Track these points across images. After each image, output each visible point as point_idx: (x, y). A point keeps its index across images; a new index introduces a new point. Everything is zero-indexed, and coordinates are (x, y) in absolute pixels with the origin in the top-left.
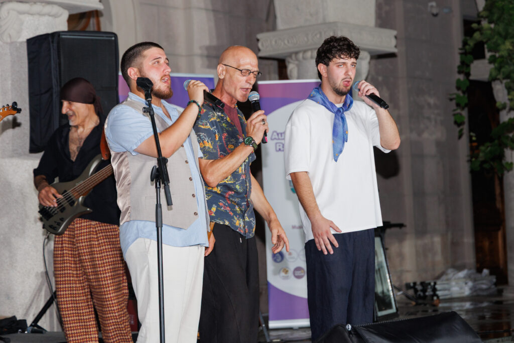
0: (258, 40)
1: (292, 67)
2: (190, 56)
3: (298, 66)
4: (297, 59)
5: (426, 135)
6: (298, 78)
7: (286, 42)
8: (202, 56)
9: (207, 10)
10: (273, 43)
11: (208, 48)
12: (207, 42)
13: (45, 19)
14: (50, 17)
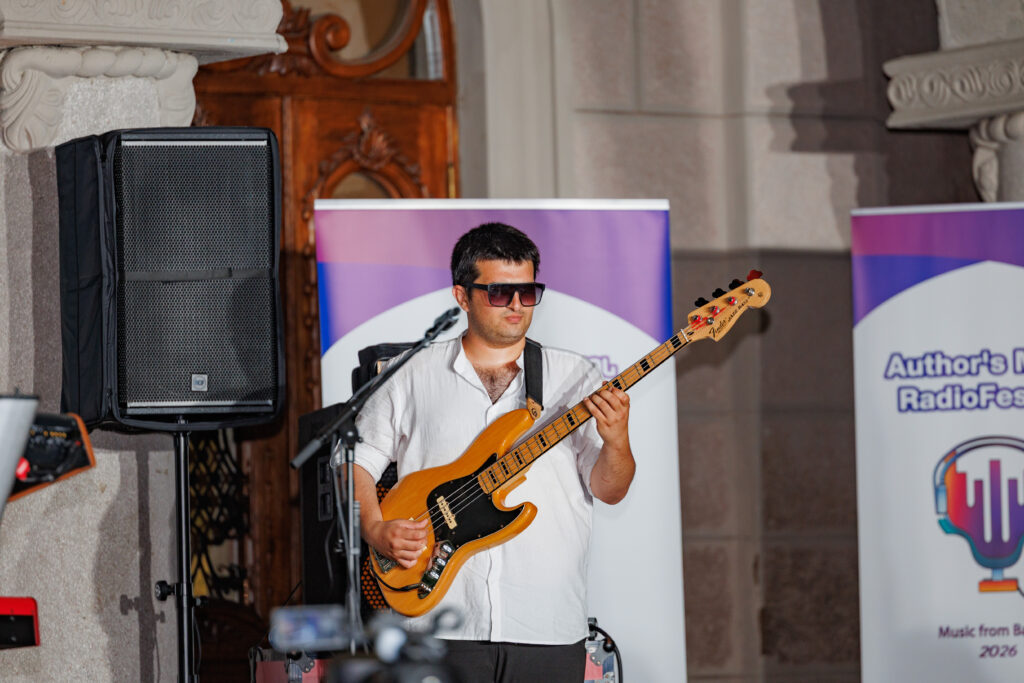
0: (888, 79)
2: (735, 116)
3: (1000, 155)
4: (992, 138)
6: (1000, 198)
7: (957, 86)
8: (773, 115)
10: (926, 88)
13: (126, 85)
14: (141, 80)
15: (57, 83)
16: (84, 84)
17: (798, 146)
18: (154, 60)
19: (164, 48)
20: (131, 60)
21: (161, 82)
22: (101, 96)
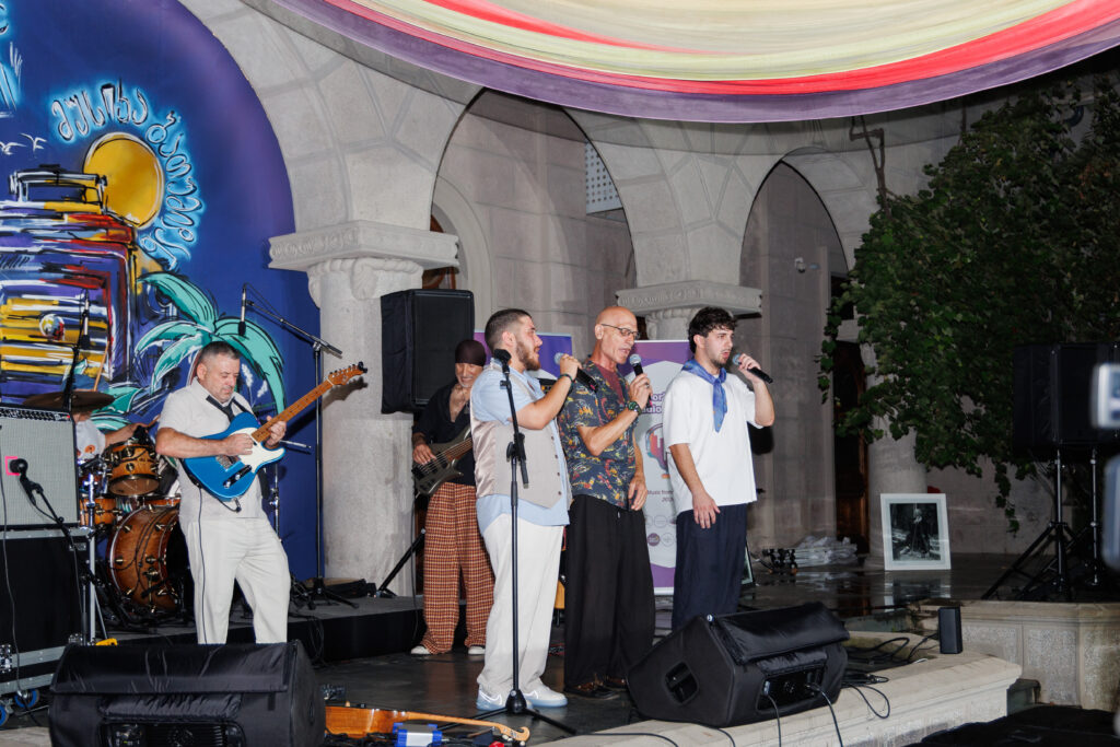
0: (617, 297)
1: (651, 326)
2: (546, 311)
3: (657, 324)
4: (657, 318)
5: (788, 397)
6: (658, 338)
7: (646, 300)
8: (558, 312)
9: (564, 264)
10: (633, 300)
11: (564, 303)
12: (564, 298)
13: (400, 275)
16: (385, 273)
17: (566, 324)
18: (411, 266)
19: (415, 261)
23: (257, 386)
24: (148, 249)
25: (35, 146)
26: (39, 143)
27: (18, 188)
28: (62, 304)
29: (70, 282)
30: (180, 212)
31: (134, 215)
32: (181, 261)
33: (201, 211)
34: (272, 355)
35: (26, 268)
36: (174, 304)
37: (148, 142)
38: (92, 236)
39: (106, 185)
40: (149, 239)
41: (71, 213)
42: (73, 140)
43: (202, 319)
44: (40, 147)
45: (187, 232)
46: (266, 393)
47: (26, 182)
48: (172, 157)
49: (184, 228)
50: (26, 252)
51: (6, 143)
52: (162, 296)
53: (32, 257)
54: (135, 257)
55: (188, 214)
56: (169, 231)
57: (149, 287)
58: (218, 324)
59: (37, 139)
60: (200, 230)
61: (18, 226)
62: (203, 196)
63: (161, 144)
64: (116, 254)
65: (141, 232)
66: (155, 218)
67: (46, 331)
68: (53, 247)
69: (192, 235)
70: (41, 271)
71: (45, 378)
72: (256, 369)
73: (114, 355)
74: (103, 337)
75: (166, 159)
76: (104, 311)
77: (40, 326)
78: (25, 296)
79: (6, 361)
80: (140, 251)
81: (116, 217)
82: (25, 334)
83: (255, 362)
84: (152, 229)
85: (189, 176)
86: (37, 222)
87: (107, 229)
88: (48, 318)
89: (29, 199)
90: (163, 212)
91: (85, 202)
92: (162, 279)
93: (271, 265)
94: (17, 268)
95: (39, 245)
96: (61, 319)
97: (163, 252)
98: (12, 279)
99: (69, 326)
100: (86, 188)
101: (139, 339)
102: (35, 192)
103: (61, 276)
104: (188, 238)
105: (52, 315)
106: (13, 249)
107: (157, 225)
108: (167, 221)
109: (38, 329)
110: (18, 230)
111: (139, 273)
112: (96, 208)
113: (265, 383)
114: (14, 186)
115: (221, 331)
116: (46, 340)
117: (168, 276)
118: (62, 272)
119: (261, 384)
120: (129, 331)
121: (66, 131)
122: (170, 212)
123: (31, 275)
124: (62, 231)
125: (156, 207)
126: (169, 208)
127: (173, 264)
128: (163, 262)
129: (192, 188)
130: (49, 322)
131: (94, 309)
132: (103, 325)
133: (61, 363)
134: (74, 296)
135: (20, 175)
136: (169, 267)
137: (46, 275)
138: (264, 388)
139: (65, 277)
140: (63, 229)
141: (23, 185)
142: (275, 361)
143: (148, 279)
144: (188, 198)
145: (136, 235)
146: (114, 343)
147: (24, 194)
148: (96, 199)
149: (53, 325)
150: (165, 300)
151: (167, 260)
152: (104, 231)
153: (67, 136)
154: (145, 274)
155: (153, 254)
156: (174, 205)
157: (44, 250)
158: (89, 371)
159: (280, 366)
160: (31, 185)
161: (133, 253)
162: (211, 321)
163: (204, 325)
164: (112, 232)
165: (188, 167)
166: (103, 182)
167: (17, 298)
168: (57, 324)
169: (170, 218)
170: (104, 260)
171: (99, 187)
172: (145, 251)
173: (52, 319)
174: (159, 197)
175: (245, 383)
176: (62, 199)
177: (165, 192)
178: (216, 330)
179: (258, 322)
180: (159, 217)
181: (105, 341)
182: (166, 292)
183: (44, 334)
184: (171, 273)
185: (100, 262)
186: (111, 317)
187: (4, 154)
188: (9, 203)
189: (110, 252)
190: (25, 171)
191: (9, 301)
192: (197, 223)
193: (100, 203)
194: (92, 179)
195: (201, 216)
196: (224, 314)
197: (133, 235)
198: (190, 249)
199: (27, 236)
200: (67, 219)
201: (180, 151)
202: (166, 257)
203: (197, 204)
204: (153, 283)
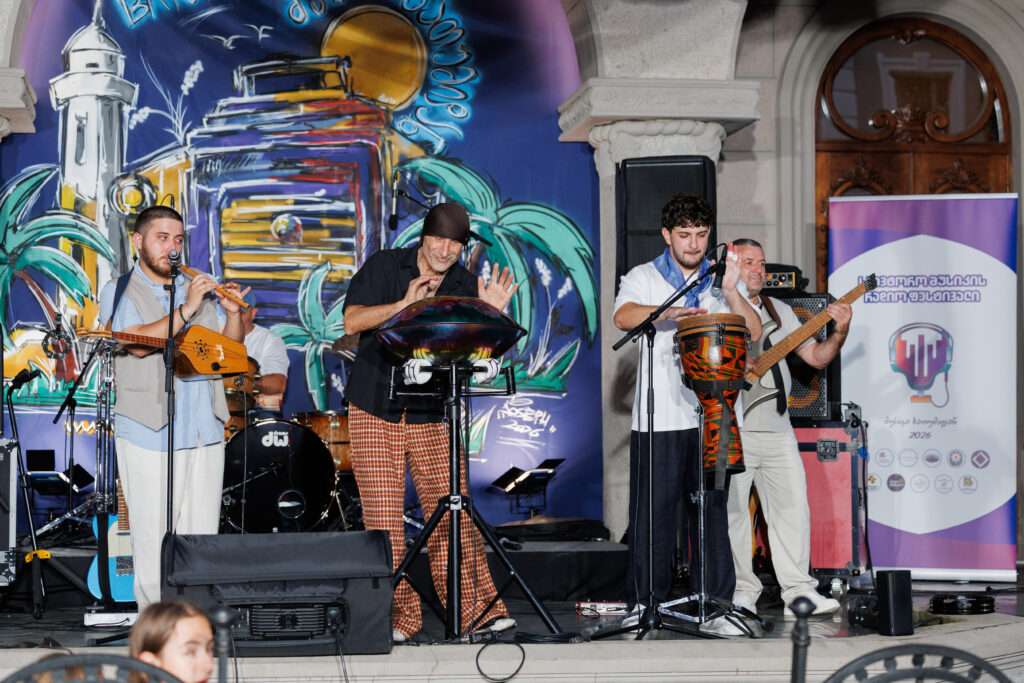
13: (675, 139)
14: (684, 138)
15: (637, 139)
16: (652, 139)
18: (687, 126)
19: (695, 119)
20: (673, 126)
21: (698, 138)
22: (659, 145)
23: (557, 283)
24: (406, 131)
25: (261, 36)
26: (265, 31)
27: (243, 82)
28: (297, 202)
29: (307, 180)
30: (449, 86)
31: (387, 96)
32: (451, 142)
33: (477, 81)
34: (578, 245)
35: (253, 167)
36: (442, 193)
37: (402, 10)
38: (336, 124)
39: (350, 66)
40: (409, 120)
41: (307, 102)
42: (307, 20)
43: (478, 207)
44: (266, 36)
45: (455, 108)
46: (569, 293)
47: (253, 76)
48: (438, 23)
49: (453, 104)
50: (254, 150)
51: (227, 38)
52: (427, 185)
53: (260, 155)
54: (390, 143)
55: (459, 87)
56: (434, 109)
57: (409, 176)
58: (501, 213)
59: (263, 28)
60: (474, 104)
61: (243, 123)
62: (479, 64)
63: (420, 10)
64: (365, 141)
65: (398, 114)
66: (416, 96)
67: (279, 234)
68: (286, 142)
69: (464, 112)
70: (271, 169)
71: (279, 285)
72: (555, 263)
73: (364, 256)
74: (351, 236)
75: (429, 27)
76: (352, 207)
77: (272, 227)
78: (253, 198)
79: (231, 268)
80: (396, 134)
81: (364, 100)
82: (252, 238)
83: (555, 255)
84: (412, 110)
85: (462, 43)
86: (266, 116)
87: (354, 114)
88: (280, 218)
89: (257, 94)
90: (427, 87)
91: (326, 88)
92: (425, 165)
93: (561, 138)
94: (243, 168)
95: (270, 140)
96: (298, 220)
97: (426, 134)
98: (237, 180)
99: (307, 226)
100: (325, 72)
101: (396, 237)
102: (263, 85)
103: (297, 171)
104: (460, 114)
105: (286, 215)
106: (237, 148)
107: (418, 104)
108: (431, 97)
109: (269, 232)
110: (243, 127)
111: (396, 161)
112: (341, 94)
113: (568, 280)
114: (239, 80)
115: (504, 221)
116: (278, 243)
117: (433, 161)
118: (299, 168)
119: (563, 282)
120: (383, 227)
121: (298, 15)
122: (436, 87)
123: (260, 174)
124: (298, 123)
125: (416, 84)
126: (434, 81)
127: (439, 146)
128: (426, 146)
129: (465, 56)
130: (282, 223)
131: (338, 206)
132: (349, 223)
133: (297, 268)
134: (313, 193)
135: (245, 68)
136: (433, 151)
137: (278, 172)
138: (567, 286)
139: (302, 173)
140: (298, 119)
141: (249, 79)
142: (583, 253)
143: (407, 166)
144: (461, 68)
145: (392, 118)
146: (364, 241)
147: (250, 89)
148: (336, 83)
149: (287, 226)
150: (430, 190)
151: (431, 142)
152: (350, 117)
153: (299, 20)
154: (404, 160)
155: (413, 137)
156: (441, 79)
157: (276, 146)
158: (333, 275)
159: (589, 260)
160: (257, 77)
161: (387, 138)
162: (491, 209)
163: (482, 214)
164: (359, 118)
165: (460, 33)
166: (346, 63)
167: (243, 200)
168: (294, 225)
169: (436, 94)
170: (350, 149)
171: (341, 70)
172: (404, 135)
173: (287, 221)
174: (420, 71)
175: (540, 281)
176: (296, 89)
177: (430, 65)
178: (499, 220)
179: (559, 207)
180: (422, 94)
181: (352, 240)
182: (431, 180)
183: (276, 237)
184: (439, 157)
185: (345, 153)
186: (361, 213)
187: (227, 49)
188: (233, 100)
189: (358, 140)
190: (250, 63)
191: (234, 204)
192: (471, 95)
193: (343, 87)
194: (332, 62)
195: (475, 87)
196: (510, 200)
197: (387, 118)
198: (463, 127)
199: (255, 134)
200: (303, 109)
201: (449, 14)
202: (430, 139)
203: (472, 73)
204: (413, 171)
